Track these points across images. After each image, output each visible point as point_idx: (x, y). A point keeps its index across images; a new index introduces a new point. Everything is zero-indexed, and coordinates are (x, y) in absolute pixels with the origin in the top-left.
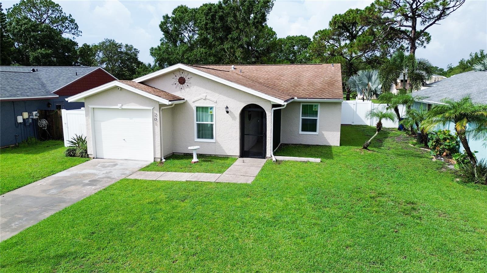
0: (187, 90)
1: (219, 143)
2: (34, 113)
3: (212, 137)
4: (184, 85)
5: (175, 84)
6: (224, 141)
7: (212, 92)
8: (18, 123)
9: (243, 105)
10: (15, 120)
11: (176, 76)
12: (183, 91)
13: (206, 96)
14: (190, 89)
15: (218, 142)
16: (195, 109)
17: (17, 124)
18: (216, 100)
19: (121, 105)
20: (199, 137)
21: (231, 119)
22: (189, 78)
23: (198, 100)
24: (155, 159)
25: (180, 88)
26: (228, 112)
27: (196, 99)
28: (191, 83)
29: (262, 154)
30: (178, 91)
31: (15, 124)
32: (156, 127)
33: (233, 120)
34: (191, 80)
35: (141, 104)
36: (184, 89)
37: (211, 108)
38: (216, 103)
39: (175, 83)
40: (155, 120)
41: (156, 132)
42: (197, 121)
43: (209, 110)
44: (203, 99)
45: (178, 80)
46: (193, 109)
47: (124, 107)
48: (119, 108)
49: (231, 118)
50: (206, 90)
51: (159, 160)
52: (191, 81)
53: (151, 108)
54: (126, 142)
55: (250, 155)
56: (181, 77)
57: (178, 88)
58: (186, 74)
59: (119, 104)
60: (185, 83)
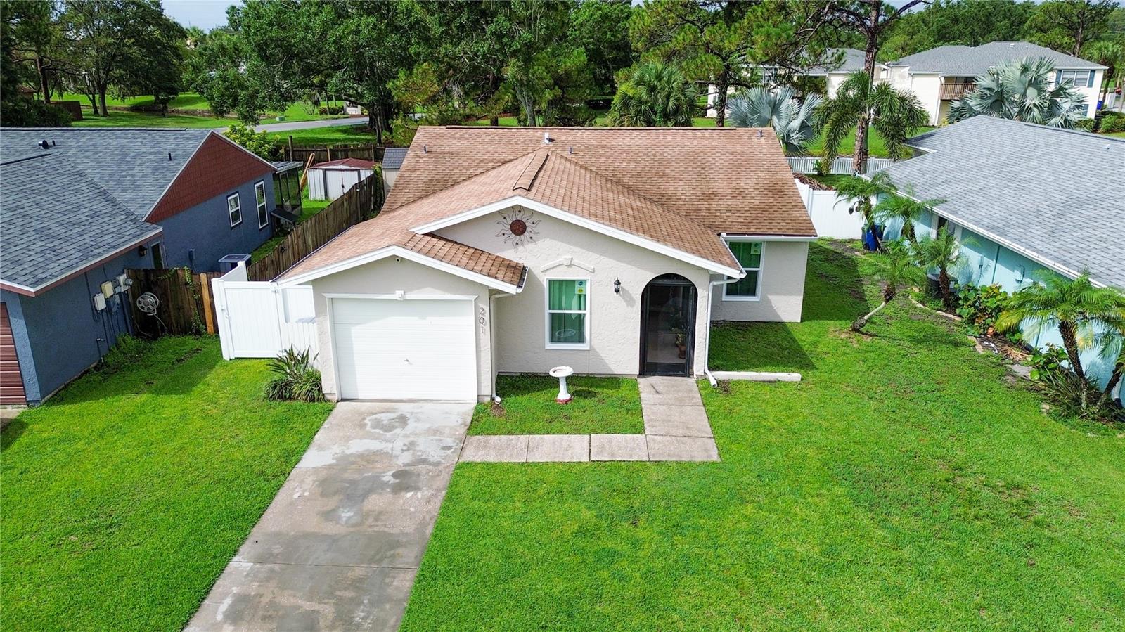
0: (530, 246)
1: (598, 350)
2: (122, 278)
3: (581, 339)
4: (522, 236)
5: (504, 234)
6: (608, 348)
7: (584, 251)
8: (97, 311)
9: (649, 276)
10: (92, 306)
11: (505, 218)
12: (521, 248)
13: (572, 259)
14: (536, 244)
15: (595, 351)
16: (546, 285)
17: (96, 314)
18: (592, 267)
19: (402, 292)
20: (552, 341)
21: (624, 303)
22: (533, 223)
23: (553, 268)
24: (480, 397)
25: (515, 243)
26: (617, 291)
27: (549, 264)
28: (538, 233)
29: (683, 369)
30: (509, 249)
31: (93, 313)
32: (482, 334)
33: (628, 305)
34: (538, 226)
35: (448, 291)
36: (523, 245)
37: (581, 283)
38: (593, 272)
39: (503, 232)
40: (479, 321)
41: (482, 346)
42: (550, 309)
43: (577, 287)
44: (563, 266)
45: (509, 227)
46: (543, 285)
47: (409, 296)
48: (399, 299)
49: (623, 301)
50: (572, 247)
51: (488, 400)
52: (539, 228)
53: (473, 298)
54: (411, 364)
55: (659, 370)
56: (517, 221)
57: (509, 242)
58: (528, 214)
59: (397, 291)
60: (526, 233)
